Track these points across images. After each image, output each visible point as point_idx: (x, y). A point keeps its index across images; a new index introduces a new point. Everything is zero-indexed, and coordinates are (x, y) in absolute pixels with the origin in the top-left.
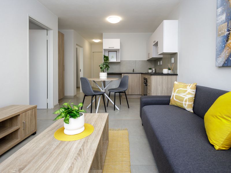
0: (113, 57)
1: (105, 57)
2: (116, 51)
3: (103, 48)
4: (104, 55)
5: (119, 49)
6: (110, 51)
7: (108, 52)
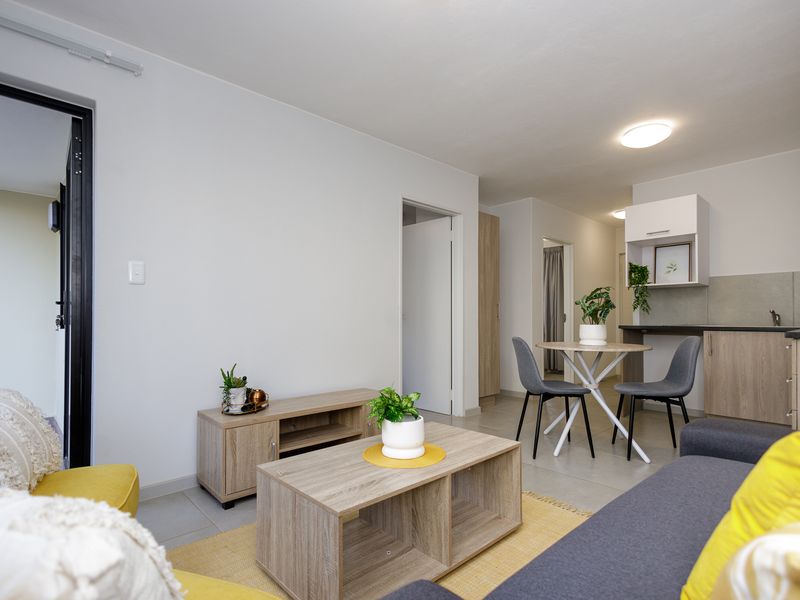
0: (672, 268)
1: (633, 269)
2: (687, 242)
3: (627, 239)
4: (630, 264)
5: (694, 235)
6: (658, 246)
7: (653, 249)
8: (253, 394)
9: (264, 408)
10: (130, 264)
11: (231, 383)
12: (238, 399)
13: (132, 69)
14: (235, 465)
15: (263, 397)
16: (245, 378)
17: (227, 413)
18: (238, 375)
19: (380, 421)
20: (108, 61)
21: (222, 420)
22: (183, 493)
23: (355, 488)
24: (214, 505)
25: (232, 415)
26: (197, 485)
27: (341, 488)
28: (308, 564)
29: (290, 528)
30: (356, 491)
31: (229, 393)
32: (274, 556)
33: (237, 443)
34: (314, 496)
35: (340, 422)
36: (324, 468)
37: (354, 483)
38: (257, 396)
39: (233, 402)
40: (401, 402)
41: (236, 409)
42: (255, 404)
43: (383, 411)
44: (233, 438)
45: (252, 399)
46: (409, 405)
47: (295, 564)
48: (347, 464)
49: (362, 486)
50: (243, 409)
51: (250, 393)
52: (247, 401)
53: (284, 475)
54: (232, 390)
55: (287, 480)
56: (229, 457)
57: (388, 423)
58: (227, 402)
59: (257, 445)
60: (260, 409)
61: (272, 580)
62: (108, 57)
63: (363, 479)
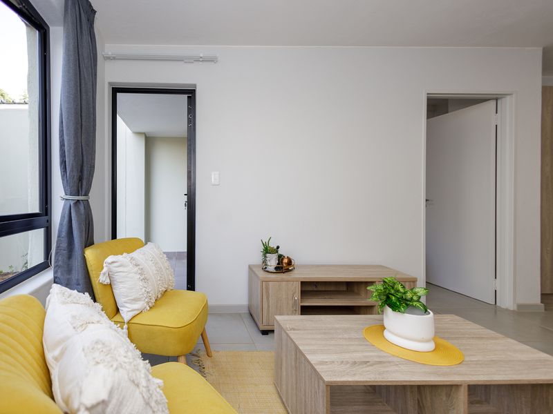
8: (282, 259)
9: (291, 270)
10: (213, 173)
11: (267, 250)
12: (272, 261)
13: (212, 60)
14: (269, 306)
15: (290, 263)
16: (278, 247)
17: (265, 269)
18: (273, 245)
19: (382, 306)
20: (201, 60)
21: (262, 274)
22: (240, 314)
23: (348, 363)
24: (257, 329)
25: (268, 272)
26: (248, 312)
27: (334, 357)
28: (305, 409)
29: (294, 372)
30: (348, 365)
31: (266, 257)
32: (284, 387)
33: (270, 292)
34: (309, 357)
35: (356, 290)
36: (325, 333)
37: (347, 356)
38: (286, 261)
39: (269, 263)
40: (405, 293)
41: (271, 268)
42: (284, 266)
43: (384, 298)
44: (267, 289)
45: (282, 262)
46: (415, 298)
47: (296, 400)
48: (346, 336)
49: (355, 363)
50: (276, 268)
51: (280, 258)
52: (278, 264)
53: (291, 330)
54: (268, 255)
55: (293, 335)
56: (265, 300)
57: (389, 310)
58: (265, 262)
59: (284, 297)
60: (288, 270)
61: (283, 403)
62: (201, 57)
63: (358, 356)
